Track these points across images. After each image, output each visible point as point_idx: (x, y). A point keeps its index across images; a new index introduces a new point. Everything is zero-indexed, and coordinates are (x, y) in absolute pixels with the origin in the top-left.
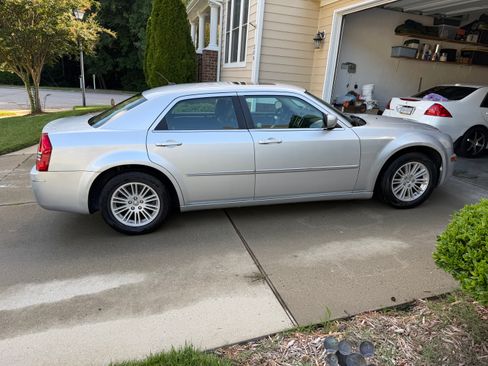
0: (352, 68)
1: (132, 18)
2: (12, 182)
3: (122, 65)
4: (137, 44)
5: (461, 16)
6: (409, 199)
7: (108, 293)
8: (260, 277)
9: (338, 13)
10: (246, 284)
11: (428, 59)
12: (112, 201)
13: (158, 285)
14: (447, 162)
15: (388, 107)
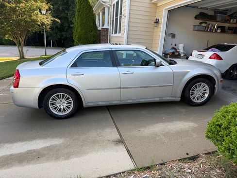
0: (173, 36)
1: (69, 13)
2: (6, 92)
3: (64, 36)
4: (72, 26)
5: (227, 10)
6: (199, 101)
7: (44, 149)
8: (121, 141)
9: (166, 9)
10: (113, 145)
11: (211, 31)
12: (50, 103)
13: (69, 145)
14: (218, 83)
15: (191, 55)
